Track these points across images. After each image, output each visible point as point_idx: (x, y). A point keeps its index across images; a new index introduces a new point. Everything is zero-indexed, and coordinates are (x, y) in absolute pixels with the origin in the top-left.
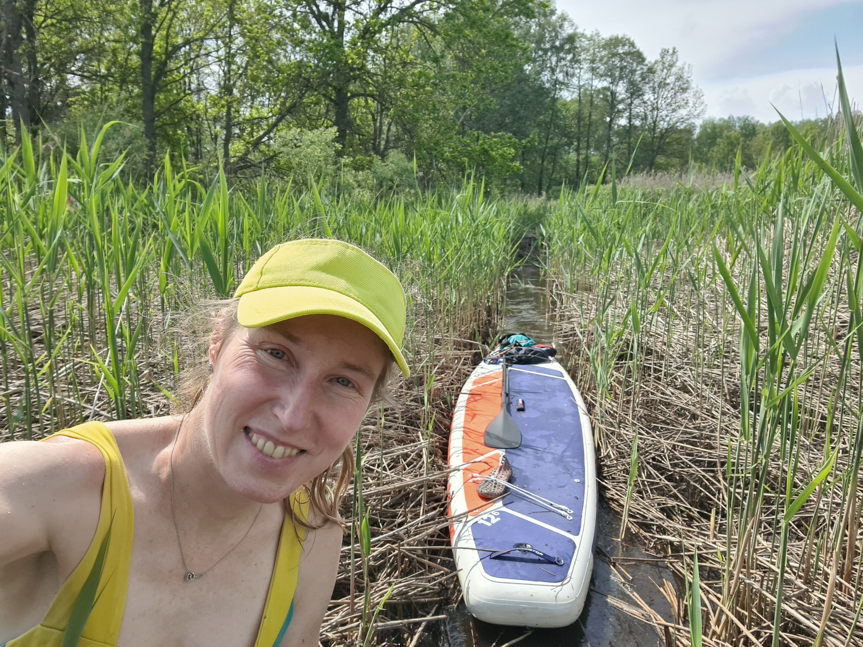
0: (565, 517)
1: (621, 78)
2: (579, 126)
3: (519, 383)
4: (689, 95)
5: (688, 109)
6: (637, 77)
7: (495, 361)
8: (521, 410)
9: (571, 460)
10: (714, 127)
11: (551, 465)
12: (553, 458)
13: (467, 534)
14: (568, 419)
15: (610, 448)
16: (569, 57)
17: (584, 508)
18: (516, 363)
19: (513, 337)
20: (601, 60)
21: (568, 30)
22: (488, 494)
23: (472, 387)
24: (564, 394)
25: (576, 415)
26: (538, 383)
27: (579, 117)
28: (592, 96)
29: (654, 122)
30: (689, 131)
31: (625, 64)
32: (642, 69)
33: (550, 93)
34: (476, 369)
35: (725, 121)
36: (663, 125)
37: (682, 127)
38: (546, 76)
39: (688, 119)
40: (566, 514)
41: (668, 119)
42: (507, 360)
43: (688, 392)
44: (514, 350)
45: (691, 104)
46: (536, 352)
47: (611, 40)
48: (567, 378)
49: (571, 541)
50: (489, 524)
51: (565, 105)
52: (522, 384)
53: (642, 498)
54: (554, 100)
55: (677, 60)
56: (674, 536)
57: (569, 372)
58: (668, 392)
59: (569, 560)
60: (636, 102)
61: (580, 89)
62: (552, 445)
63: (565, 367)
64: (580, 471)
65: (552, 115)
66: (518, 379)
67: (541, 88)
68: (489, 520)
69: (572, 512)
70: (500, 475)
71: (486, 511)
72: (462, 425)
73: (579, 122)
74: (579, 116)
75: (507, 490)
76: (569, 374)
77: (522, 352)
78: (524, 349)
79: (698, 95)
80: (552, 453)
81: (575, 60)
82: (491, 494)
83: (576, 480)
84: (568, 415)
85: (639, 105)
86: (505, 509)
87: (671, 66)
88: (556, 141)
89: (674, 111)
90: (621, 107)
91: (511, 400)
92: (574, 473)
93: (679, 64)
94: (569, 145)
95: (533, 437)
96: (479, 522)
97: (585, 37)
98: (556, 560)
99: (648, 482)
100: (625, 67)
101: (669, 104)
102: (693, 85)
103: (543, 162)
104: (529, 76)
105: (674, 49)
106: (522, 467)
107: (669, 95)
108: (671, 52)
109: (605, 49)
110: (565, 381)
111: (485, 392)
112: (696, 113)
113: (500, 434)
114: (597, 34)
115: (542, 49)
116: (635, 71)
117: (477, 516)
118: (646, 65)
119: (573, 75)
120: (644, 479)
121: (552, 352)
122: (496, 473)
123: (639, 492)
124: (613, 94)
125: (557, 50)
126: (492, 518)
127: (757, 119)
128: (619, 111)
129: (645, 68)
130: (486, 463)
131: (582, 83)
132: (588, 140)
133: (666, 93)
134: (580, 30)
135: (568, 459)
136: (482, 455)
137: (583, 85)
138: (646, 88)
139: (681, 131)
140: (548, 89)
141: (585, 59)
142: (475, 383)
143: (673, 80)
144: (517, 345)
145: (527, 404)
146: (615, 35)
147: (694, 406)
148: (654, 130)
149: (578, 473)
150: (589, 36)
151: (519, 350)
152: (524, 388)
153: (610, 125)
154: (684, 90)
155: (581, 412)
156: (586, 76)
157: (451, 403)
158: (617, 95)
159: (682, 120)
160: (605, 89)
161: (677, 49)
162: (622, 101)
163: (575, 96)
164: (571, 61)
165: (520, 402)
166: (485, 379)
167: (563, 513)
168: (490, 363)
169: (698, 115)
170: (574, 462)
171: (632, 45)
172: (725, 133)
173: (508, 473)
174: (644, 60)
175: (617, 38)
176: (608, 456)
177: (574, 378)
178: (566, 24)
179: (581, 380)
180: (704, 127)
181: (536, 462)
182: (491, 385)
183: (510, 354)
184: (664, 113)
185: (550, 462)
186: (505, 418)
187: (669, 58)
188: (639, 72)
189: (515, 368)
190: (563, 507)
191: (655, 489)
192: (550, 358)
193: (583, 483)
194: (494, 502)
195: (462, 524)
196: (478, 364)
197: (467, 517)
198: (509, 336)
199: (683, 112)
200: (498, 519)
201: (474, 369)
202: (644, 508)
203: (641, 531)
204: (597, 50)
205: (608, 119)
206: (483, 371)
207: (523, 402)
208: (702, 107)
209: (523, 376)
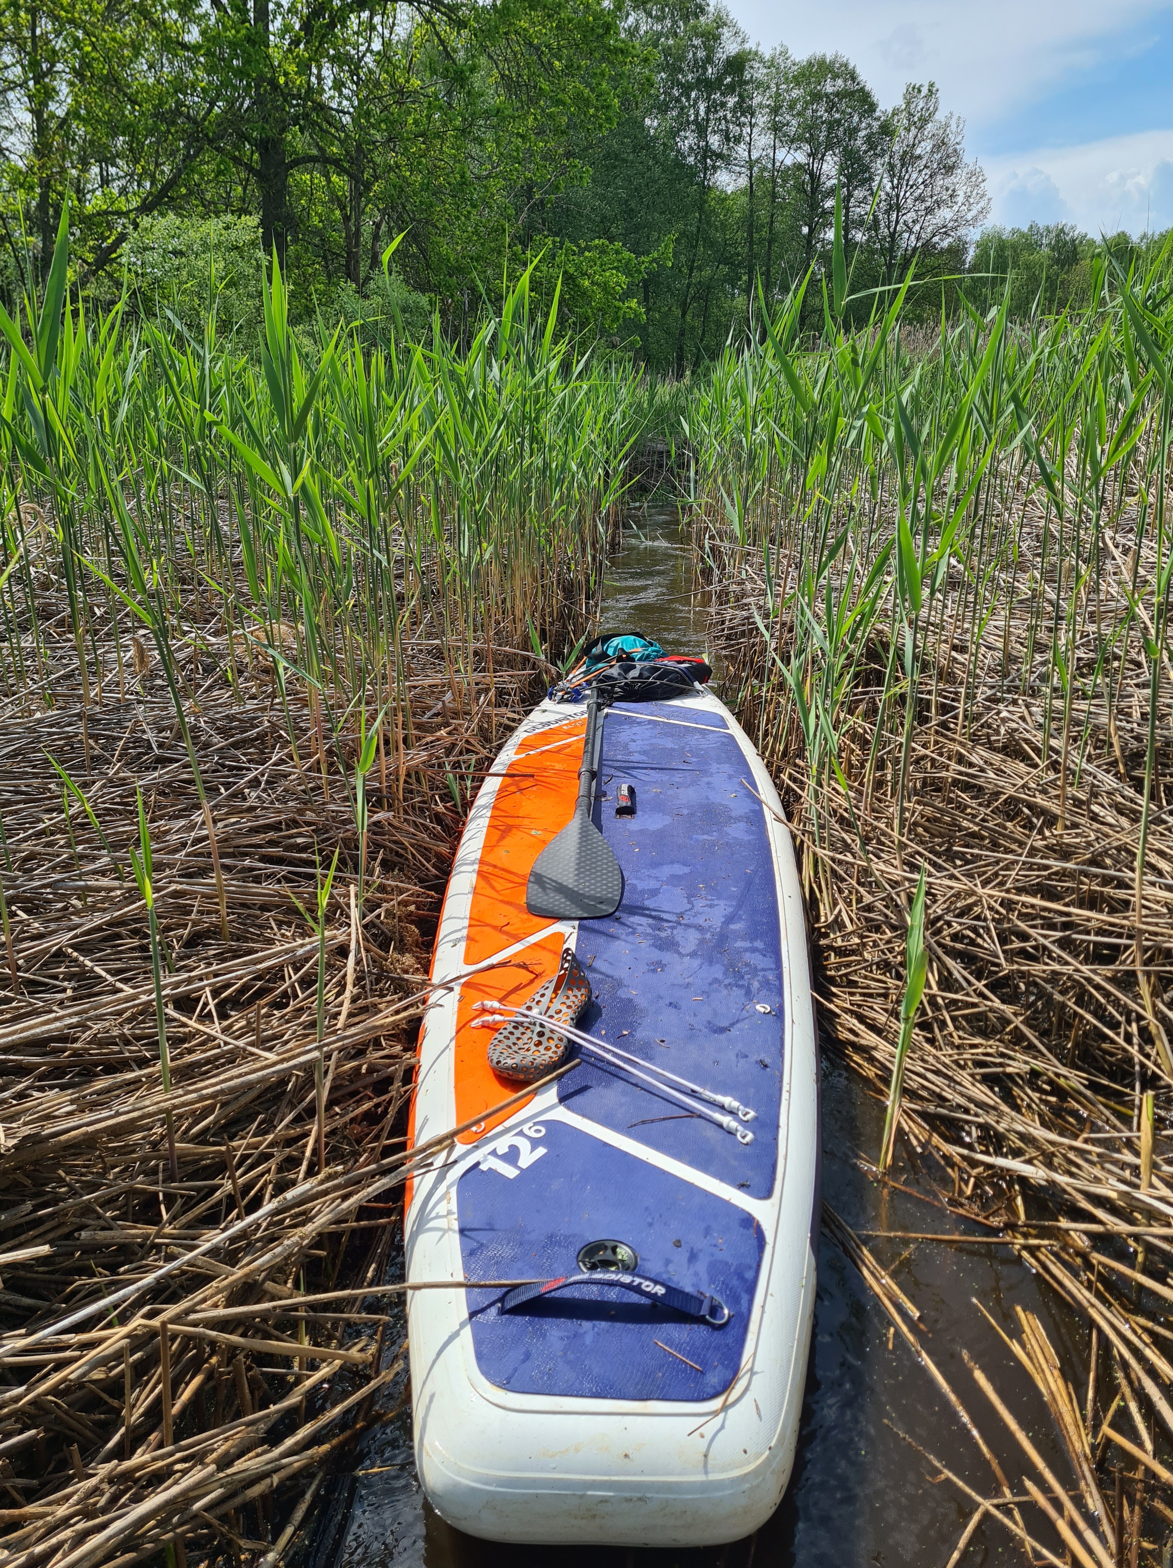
0: (731, 1133)
1: (829, 146)
2: (751, 243)
3: (626, 746)
4: (958, 179)
5: (956, 208)
6: (859, 142)
7: (574, 697)
8: (627, 811)
9: (747, 944)
10: (1002, 246)
11: (696, 962)
12: (702, 942)
13: (442, 1209)
14: (738, 831)
15: (841, 905)
16: (732, 101)
17: (785, 1095)
18: (620, 699)
19: (616, 641)
20: (791, 107)
21: (730, 47)
22: (515, 1069)
23: (515, 758)
24: (727, 768)
25: (757, 819)
26: (669, 743)
27: (751, 225)
28: (774, 181)
29: (892, 235)
30: (957, 251)
31: (837, 116)
32: (869, 126)
33: (695, 175)
34: (532, 716)
35: (1023, 235)
36: (909, 241)
37: (945, 244)
38: (688, 141)
39: (954, 229)
40: (734, 1124)
41: (917, 228)
42: (601, 692)
43: (1025, 758)
44: (615, 672)
45: (960, 199)
46: (666, 673)
47: (810, 64)
48: (736, 729)
49: (749, 1222)
50: (510, 1172)
51: (723, 199)
52: (633, 746)
53: (932, 1041)
54: (705, 189)
55: (936, 110)
56: (1029, 1162)
57: (738, 716)
58: (975, 759)
59: (745, 1297)
60: (859, 193)
61: (751, 169)
62: (699, 904)
63: (729, 704)
64: (771, 977)
65: (700, 220)
66: (625, 734)
67: (679, 164)
68: (512, 1155)
69: (752, 1114)
70: (556, 1005)
71: (508, 1123)
72: (478, 855)
73: (751, 234)
74: (750, 223)
75: (572, 1050)
76: (739, 721)
77: (634, 673)
78: (639, 665)
79: (976, 177)
80: (699, 928)
81: (744, 109)
82: (524, 1069)
83: (759, 1008)
84: (738, 819)
85: (864, 200)
86: (564, 1115)
87: (924, 121)
88: (707, 272)
89: (929, 211)
90: (829, 204)
91: (604, 788)
92: (756, 985)
93: (940, 116)
94: (733, 281)
95: (652, 884)
96: (484, 1167)
97: (761, 61)
98: (705, 1311)
99: (944, 998)
100: (838, 122)
101: (921, 199)
102: (967, 158)
103: (684, 314)
104: (655, 138)
105: (932, 85)
106: (621, 973)
107: (920, 180)
108: (925, 90)
109: (798, 84)
110: (731, 737)
111: (545, 769)
112: (969, 216)
113: (569, 880)
114: (784, 53)
115: (679, 84)
116: (856, 130)
117: (479, 1141)
118: (878, 119)
119: (738, 140)
120: (935, 990)
121: (702, 673)
122: (545, 1001)
123: (924, 1026)
124: (815, 178)
125: (708, 86)
126: (524, 1145)
127: (1080, 230)
128: (825, 213)
129: (876, 125)
130: (524, 966)
131: (755, 155)
132: (768, 270)
133: (914, 176)
134: (750, 45)
135: (739, 944)
136: (518, 939)
137: (758, 161)
138: (879, 166)
139: (942, 252)
140: (691, 167)
141: (761, 106)
142: (523, 746)
143: (928, 149)
144: (626, 660)
145: (639, 797)
146: (819, 54)
147: (1044, 792)
148: (891, 250)
149: (766, 984)
150: (767, 57)
151: (628, 669)
152: (636, 757)
153: (809, 242)
154: (950, 170)
155: (768, 816)
156: (763, 140)
157: (463, 797)
158: (823, 178)
159: (944, 230)
160: (799, 167)
161: (937, 86)
162: (831, 192)
163: (743, 182)
164: (734, 111)
165: (625, 792)
166: (546, 736)
167: (726, 1120)
168: (562, 701)
169: (975, 219)
170: (754, 950)
171: (853, 77)
172: (1025, 256)
173: (577, 997)
174: (872, 107)
175: (822, 63)
176: (838, 924)
177: (750, 729)
178: (726, 33)
179: (766, 735)
180: (984, 246)
181: (656, 955)
182: (559, 750)
183: (609, 678)
184: (911, 215)
185: (693, 955)
186: (584, 834)
187: (921, 104)
188: (862, 133)
189: (619, 710)
190: (727, 1101)
191: (964, 1017)
192: (697, 684)
193: (779, 1014)
194: (535, 1092)
195: (431, 1177)
196: (537, 703)
197: (452, 1146)
198: (606, 639)
199: (945, 214)
200: (541, 1151)
201: (528, 713)
202: (937, 1072)
203: (936, 1139)
204: (784, 86)
205: (805, 230)
206: (545, 718)
207: (631, 790)
208: (982, 204)
209: (636, 729)
